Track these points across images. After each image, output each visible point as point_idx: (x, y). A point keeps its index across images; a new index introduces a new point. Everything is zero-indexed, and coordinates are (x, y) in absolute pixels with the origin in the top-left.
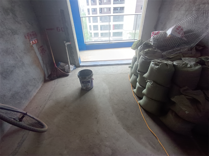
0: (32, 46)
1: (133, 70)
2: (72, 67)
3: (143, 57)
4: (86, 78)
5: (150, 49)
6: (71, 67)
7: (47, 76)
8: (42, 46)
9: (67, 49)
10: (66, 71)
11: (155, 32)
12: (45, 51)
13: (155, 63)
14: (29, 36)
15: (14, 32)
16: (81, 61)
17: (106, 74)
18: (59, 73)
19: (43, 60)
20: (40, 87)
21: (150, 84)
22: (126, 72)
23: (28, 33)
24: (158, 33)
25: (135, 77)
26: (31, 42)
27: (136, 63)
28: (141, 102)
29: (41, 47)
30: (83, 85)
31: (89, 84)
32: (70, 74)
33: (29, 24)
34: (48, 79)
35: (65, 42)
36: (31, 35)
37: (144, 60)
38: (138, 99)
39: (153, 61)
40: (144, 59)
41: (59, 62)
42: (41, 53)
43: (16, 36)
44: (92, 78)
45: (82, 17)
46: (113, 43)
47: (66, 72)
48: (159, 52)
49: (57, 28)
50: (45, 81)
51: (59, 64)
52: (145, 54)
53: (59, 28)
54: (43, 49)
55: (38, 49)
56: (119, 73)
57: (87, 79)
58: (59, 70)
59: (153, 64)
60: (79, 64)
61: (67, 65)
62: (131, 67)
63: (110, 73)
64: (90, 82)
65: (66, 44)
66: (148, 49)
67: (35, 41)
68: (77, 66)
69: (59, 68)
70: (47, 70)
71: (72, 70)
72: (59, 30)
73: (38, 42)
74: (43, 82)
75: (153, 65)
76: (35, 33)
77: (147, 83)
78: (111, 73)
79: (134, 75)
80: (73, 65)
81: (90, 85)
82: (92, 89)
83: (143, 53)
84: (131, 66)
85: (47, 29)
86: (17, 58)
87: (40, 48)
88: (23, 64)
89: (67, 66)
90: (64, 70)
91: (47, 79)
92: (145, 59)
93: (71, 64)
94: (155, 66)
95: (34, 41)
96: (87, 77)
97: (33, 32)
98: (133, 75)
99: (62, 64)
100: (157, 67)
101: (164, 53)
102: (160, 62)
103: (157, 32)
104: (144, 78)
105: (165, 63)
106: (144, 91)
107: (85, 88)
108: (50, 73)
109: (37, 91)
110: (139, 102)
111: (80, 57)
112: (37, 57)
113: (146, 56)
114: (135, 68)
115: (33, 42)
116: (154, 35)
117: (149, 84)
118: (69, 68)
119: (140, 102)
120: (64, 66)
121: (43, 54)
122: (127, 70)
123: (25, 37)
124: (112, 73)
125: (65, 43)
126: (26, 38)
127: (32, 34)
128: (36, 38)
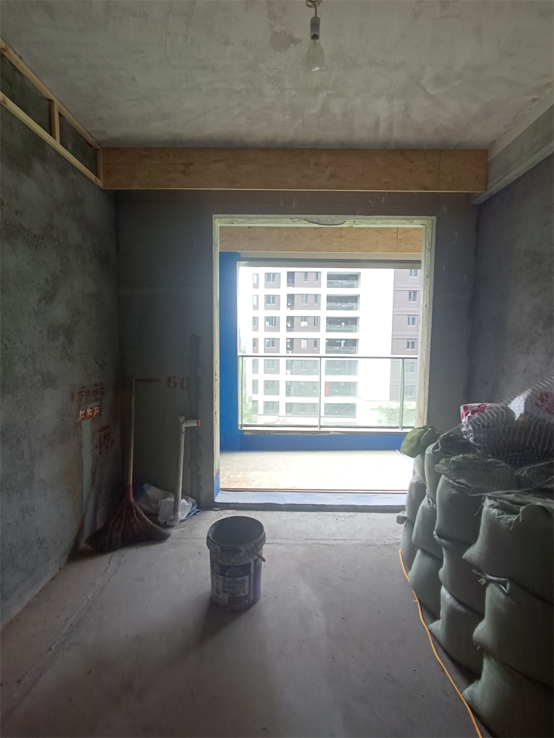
0: (80, 423)
1: (417, 533)
2: (185, 505)
3: (451, 481)
4: (240, 551)
5: (470, 456)
6: (183, 503)
7: (87, 534)
8: (107, 427)
9: (183, 440)
10: (160, 519)
11: (470, 405)
12: (112, 441)
13: (500, 502)
14: (83, 393)
15: (49, 381)
16: (221, 486)
17: (310, 542)
18: (135, 526)
19: (93, 474)
20: (47, 578)
21: (503, 596)
22: (387, 542)
23: (84, 387)
24: (481, 410)
25: (427, 561)
26: (82, 412)
27: (425, 503)
28: (478, 691)
29: (103, 429)
30: (221, 582)
31: (243, 582)
32: (174, 532)
33: (97, 363)
34: (89, 547)
35: (182, 419)
36: (88, 392)
37: (454, 492)
38: (458, 677)
39: (490, 498)
40: (453, 487)
41: (145, 486)
42: (96, 448)
43: (50, 392)
44: (259, 553)
45: (242, 356)
46: (331, 434)
47: (158, 523)
48: (503, 467)
49: (170, 378)
50: (76, 555)
51: (143, 491)
52: (455, 470)
53: (175, 378)
54: (106, 437)
55: (94, 435)
56: (359, 542)
57: (242, 554)
58: (138, 514)
59: (492, 506)
60: (212, 496)
61: (170, 497)
62: (405, 518)
63: (324, 542)
64: (252, 571)
65: (184, 426)
66: (461, 456)
67: (93, 411)
68: (205, 504)
69: (139, 506)
70: (96, 509)
71: (183, 518)
72: (172, 384)
73: (100, 414)
74: (66, 557)
75: (495, 511)
76: (103, 388)
77: (488, 591)
78: (329, 543)
79: (425, 552)
80: (190, 499)
81: (247, 585)
82: (253, 609)
83: (446, 468)
84: (405, 514)
85: (137, 380)
87: (99, 431)
89: (169, 499)
90: (154, 516)
91: (83, 545)
92: (458, 489)
93: (185, 495)
94: (505, 516)
95: (89, 411)
96: (242, 548)
97: (96, 385)
98: (419, 552)
99: (152, 492)
100: (513, 518)
101: (523, 472)
102: (518, 500)
103: (479, 406)
104: (468, 565)
105: (538, 504)
106: (482, 630)
107: (224, 598)
108: (99, 525)
109: (28, 598)
110: (466, 691)
111: (218, 473)
112: (81, 460)
113: (460, 477)
114: (422, 522)
115: (85, 414)
116: (470, 414)
117: (494, 595)
118: (175, 510)
119: (471, 694)
120: (157, 502)
121: (101, 453)
122: (392, 532)
123: (72, 395)
124: (335, 542)
125: (183, 423)
126: (72, 400)
127: (92, 390)
128: (98, 403)
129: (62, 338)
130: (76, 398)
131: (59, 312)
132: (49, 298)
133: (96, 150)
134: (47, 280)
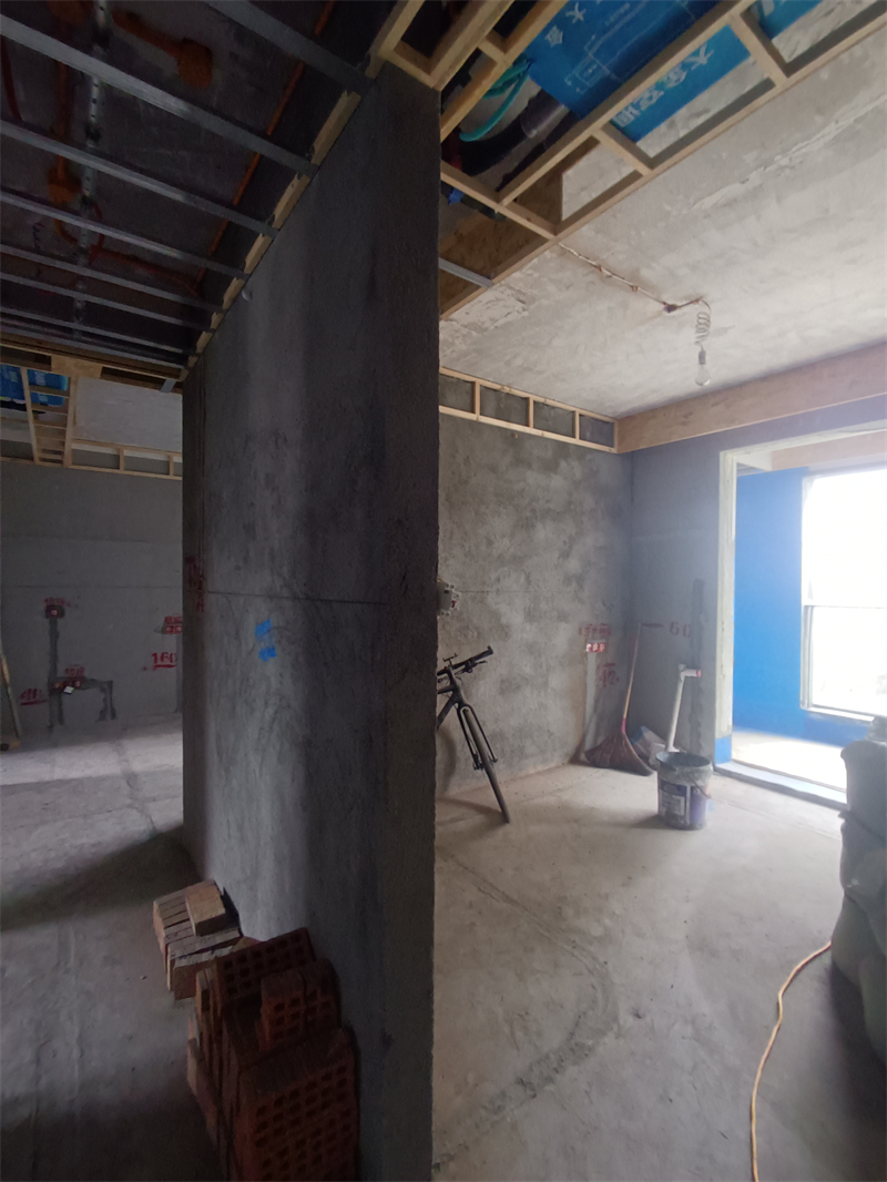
0: (585, 656)
4: (675, 770)
8: (613, 665)
12: (616, 679)
14: (590, 630)
15: (563, 617)
16: (732, 756)
19: (596, 701)
20: (553, 765)
23: (591, 625)
26: (589, 646)
29: (607, 665)
31: (679, 801)
33: (604, 605)
34: (585, 759)
35: (682, 667)
36: (595, 630)
41: (643, 728)
42: (600, 680)
43: (563, 625)
47: (647, 763)
49: (673, 624)
50: (575, 760)
51: (641, 734)
53: (677, 624)
54: (610, 673)
55: (598, 668)
57: (676, 773)
61: (663, 743)
64: (688, 796)
65: (683, 675)
67: (599, 647)
70: (596, 730)
72: (674, 630)
73: (605, 650)
74: (568, 758)
76: (609, 628)
85: (642, 624)
86: (541, 667)
87: (603, 666)
88: (546, 684)
89: (660, 745)
91: (582, 754)
95: (595, 646)
96: (677, 768)
97: (603, 624)
99: (649, 735)
108: (598, 744)
109: (540, 768)
112: (585, 685)
115: (591, 649)
120: (650, 745)
121: (605, 686)
123: (580, 630)
125: (682, 671)
126: (580, 634)
127: (598, 629)
128: (604, 641)
129: (574, 585)
130: (584, 632)
131: (574, 565)
132: (566, 555)
133: (613, 424)
134: (565, 542)
